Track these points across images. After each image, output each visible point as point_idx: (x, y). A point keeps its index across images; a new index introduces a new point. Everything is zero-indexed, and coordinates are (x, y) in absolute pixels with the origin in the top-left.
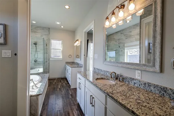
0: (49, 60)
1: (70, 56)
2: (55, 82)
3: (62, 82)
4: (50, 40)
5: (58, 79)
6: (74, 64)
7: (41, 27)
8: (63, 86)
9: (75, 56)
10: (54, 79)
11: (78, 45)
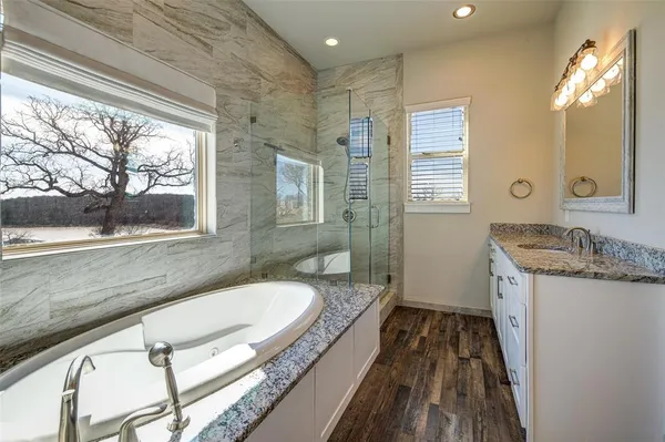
0: (401, 211)
1: (521, 190)
2: (425, 333)
3: (466, 353)
4: (403, 111)
5: (446, 315)
6: (553, 241)
7: (365, 63)
8: (462, 395)
9: (560, 185)
10: (422, 314)
11: (586, 99)
